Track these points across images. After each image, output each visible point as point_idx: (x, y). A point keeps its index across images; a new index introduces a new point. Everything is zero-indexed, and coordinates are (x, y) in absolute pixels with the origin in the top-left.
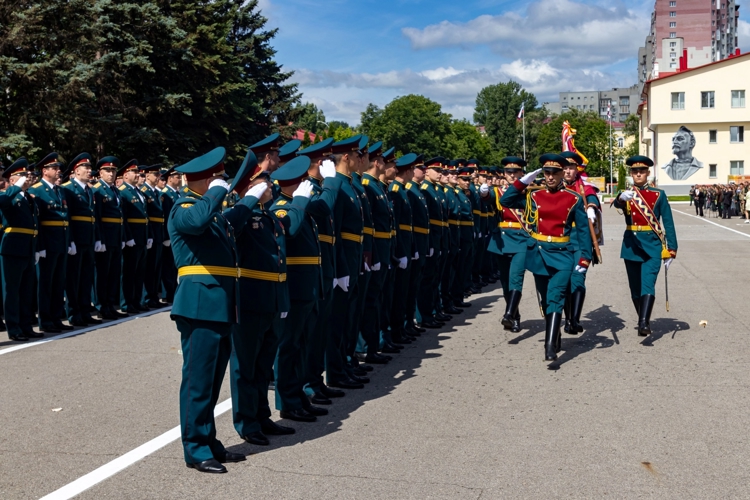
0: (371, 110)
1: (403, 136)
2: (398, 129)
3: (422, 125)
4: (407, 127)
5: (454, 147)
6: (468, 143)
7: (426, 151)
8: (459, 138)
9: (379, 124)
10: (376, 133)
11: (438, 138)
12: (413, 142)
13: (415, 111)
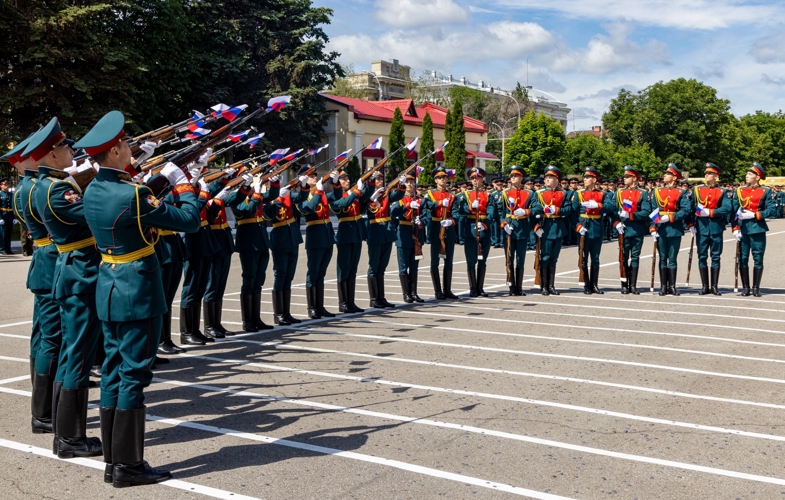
0: (623, 94)
1: (657, 125)
2: (652, 118)
3: (685, 113)
4: (664, 115)
5: (747, 142)
6: (772, 137)
7: (687, 144)
8: (760, 131)
9: (631, 112)
10: (625, 123)
11: (703, 127)
12: (671, 132)
13: (676, 97)
